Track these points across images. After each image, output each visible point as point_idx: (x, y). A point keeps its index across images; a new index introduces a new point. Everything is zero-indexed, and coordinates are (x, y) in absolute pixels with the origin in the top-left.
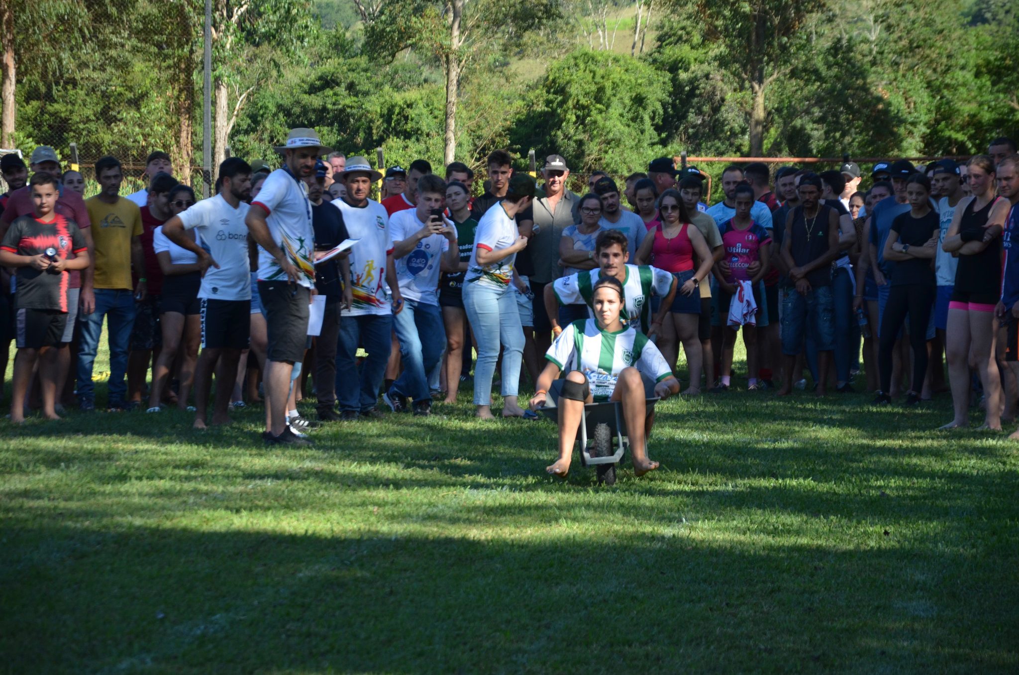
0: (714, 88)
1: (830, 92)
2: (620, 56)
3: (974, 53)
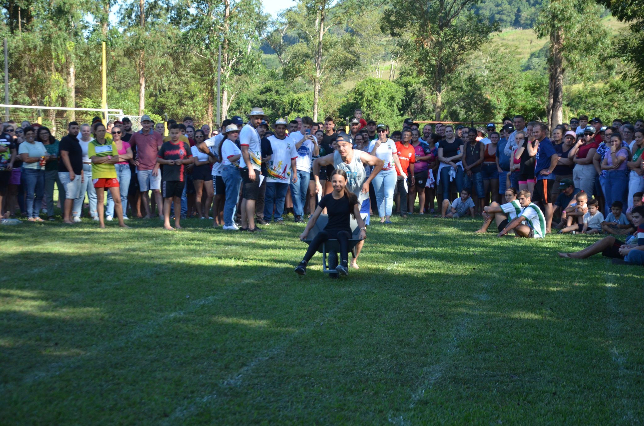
0: (422, 93)
1: (467, 96)
2: (384, 80)
3: (524, 82)
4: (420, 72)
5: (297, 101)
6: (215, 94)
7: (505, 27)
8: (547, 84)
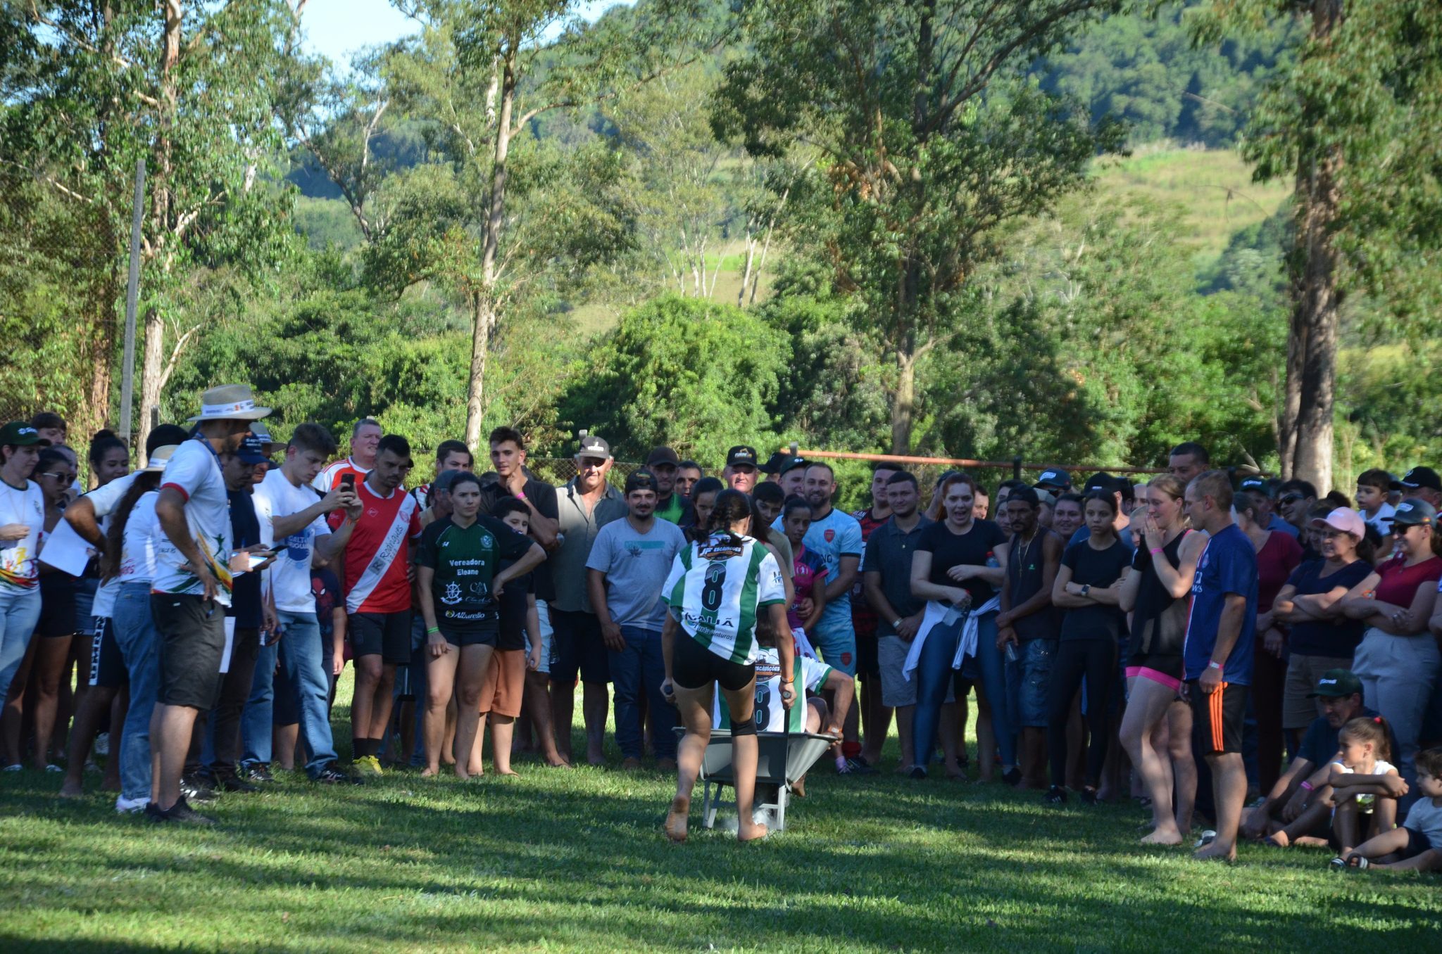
0: (851, 357)
1: (1005, 370)
2: (721, 307)
3: (1202, 329)
4: (843, 285)
5: (414, 364)
6: (119, 331)
7: (1148, 138)
8: (1281, 343)
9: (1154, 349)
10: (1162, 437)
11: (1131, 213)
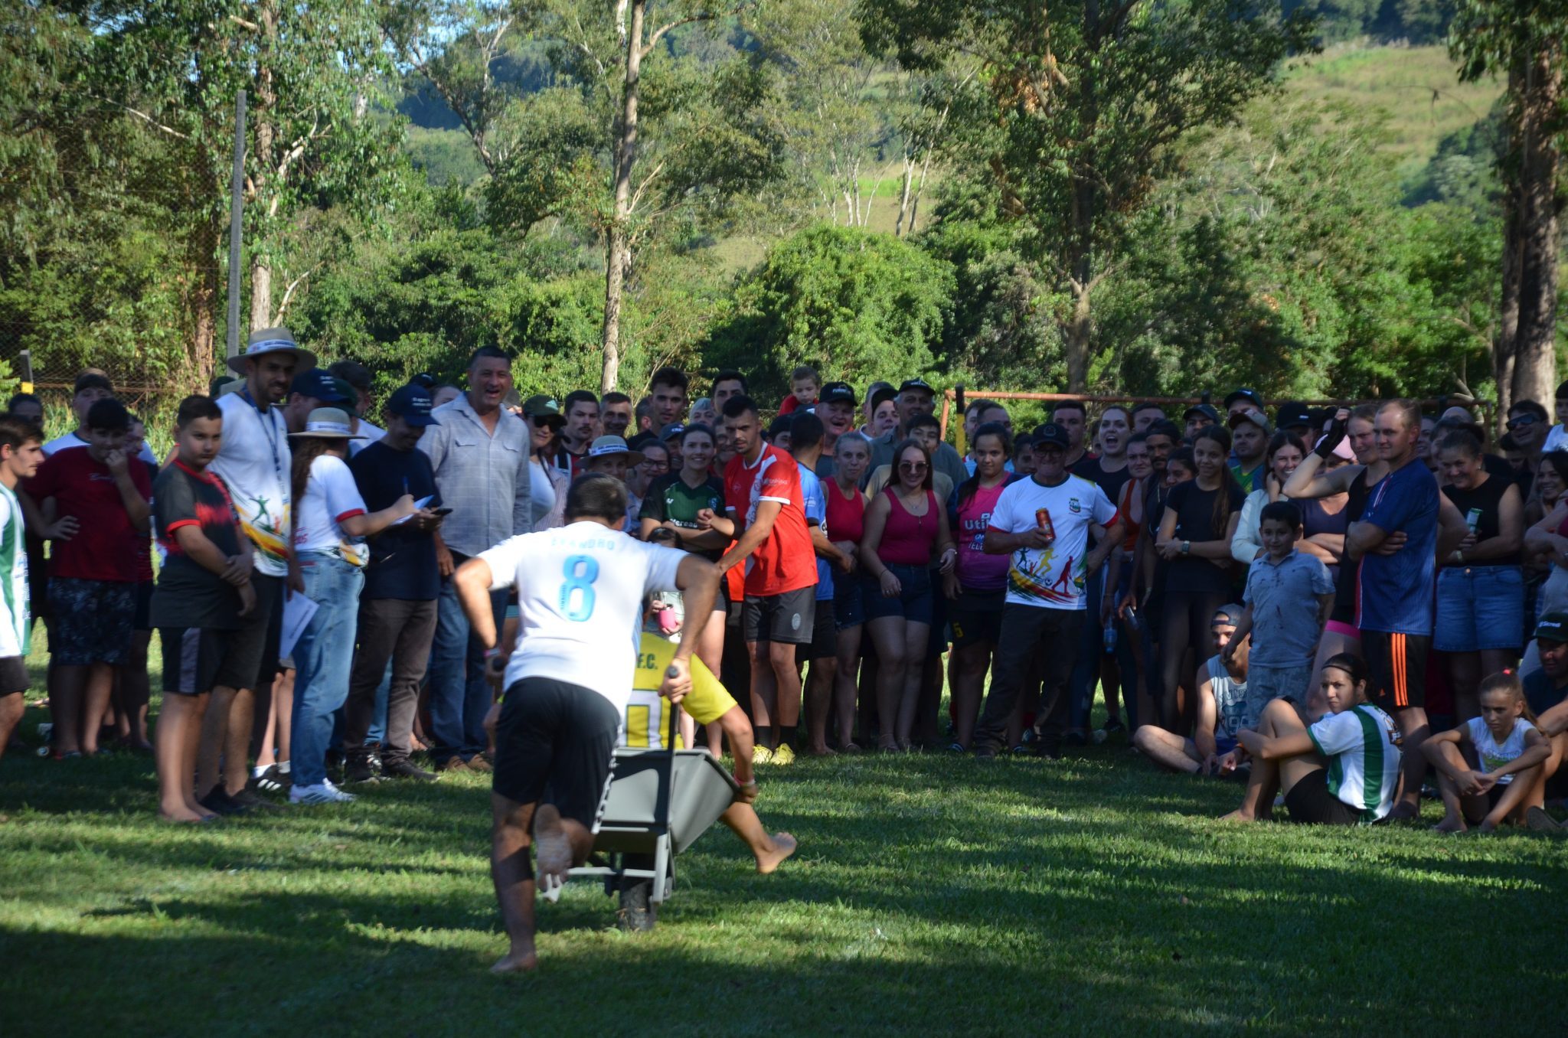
0: (1021, 288)
2: (877, 236)
3: (1408, 246)
4: (1010, 206)
6: (223, 280)
7: (1345, 35)
8: (1495, 257)
9: (1355, 269)
10: (1366, 364)
11: (1328, 119)
